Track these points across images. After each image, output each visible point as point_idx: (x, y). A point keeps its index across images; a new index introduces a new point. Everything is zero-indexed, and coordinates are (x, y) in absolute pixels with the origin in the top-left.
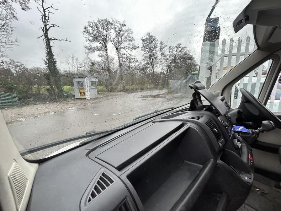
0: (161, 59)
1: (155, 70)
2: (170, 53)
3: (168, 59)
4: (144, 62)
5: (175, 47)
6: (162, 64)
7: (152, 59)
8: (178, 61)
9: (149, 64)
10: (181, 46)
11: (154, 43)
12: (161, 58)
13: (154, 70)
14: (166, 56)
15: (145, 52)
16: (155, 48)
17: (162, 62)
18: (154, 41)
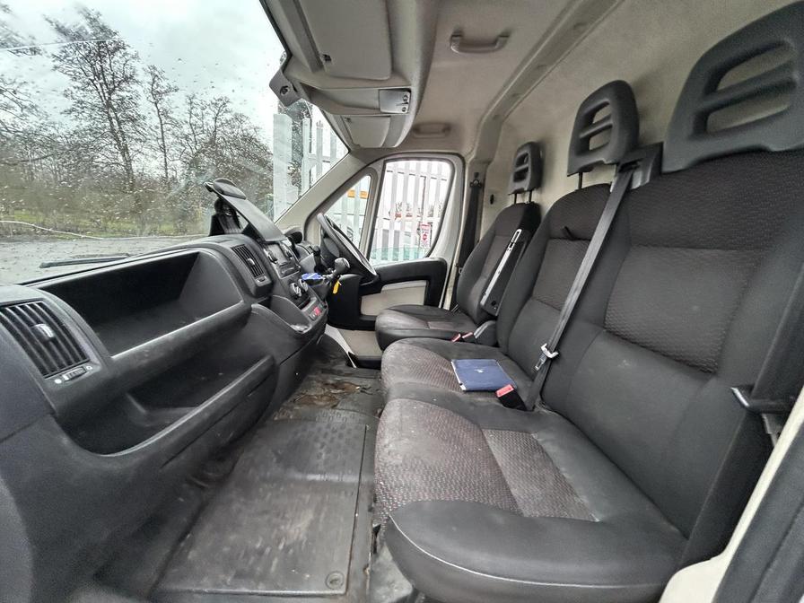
0: (159, 131)
1: (134, 166)
2: (194, 118)
3: (186, 137)
4: (77, 123)
5: (209, 103)
6: (163, 149)
7: (117, 119)
8: (226, 152)
9: (103, 136)
10: (229, 106)
11: (121, 61)
12: (157, 127)
13: (128, 161)
14: (177, 124)
15: (78, 84)
16: (126, 79)
17: (163, 139)
18: (118, 54)
